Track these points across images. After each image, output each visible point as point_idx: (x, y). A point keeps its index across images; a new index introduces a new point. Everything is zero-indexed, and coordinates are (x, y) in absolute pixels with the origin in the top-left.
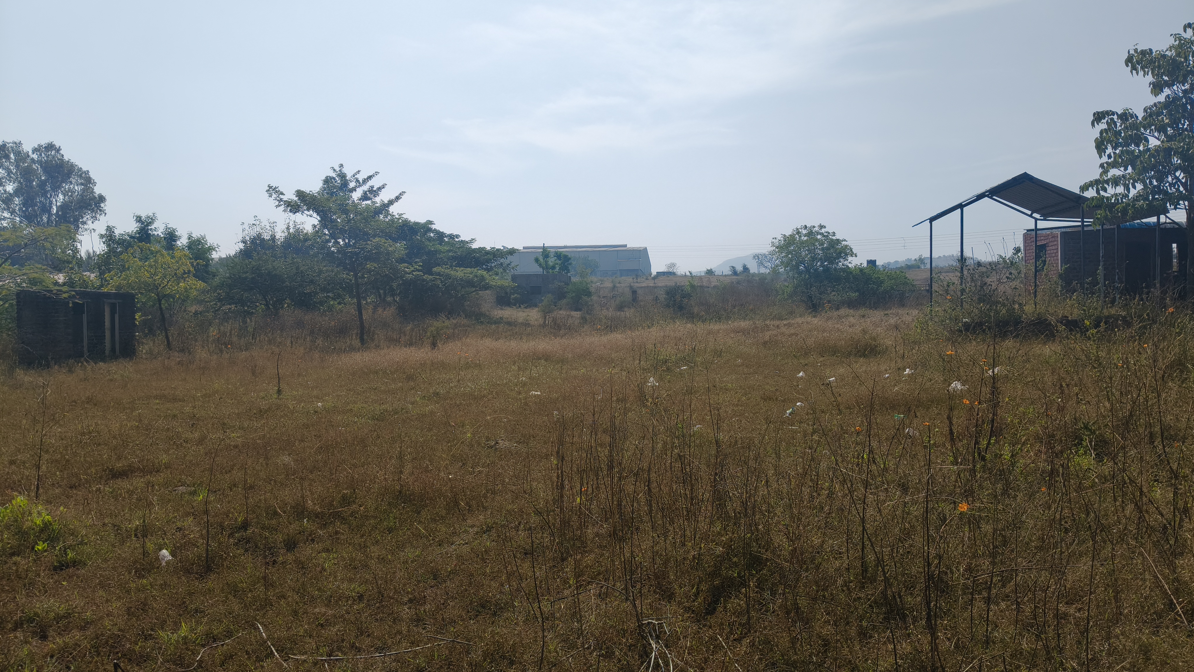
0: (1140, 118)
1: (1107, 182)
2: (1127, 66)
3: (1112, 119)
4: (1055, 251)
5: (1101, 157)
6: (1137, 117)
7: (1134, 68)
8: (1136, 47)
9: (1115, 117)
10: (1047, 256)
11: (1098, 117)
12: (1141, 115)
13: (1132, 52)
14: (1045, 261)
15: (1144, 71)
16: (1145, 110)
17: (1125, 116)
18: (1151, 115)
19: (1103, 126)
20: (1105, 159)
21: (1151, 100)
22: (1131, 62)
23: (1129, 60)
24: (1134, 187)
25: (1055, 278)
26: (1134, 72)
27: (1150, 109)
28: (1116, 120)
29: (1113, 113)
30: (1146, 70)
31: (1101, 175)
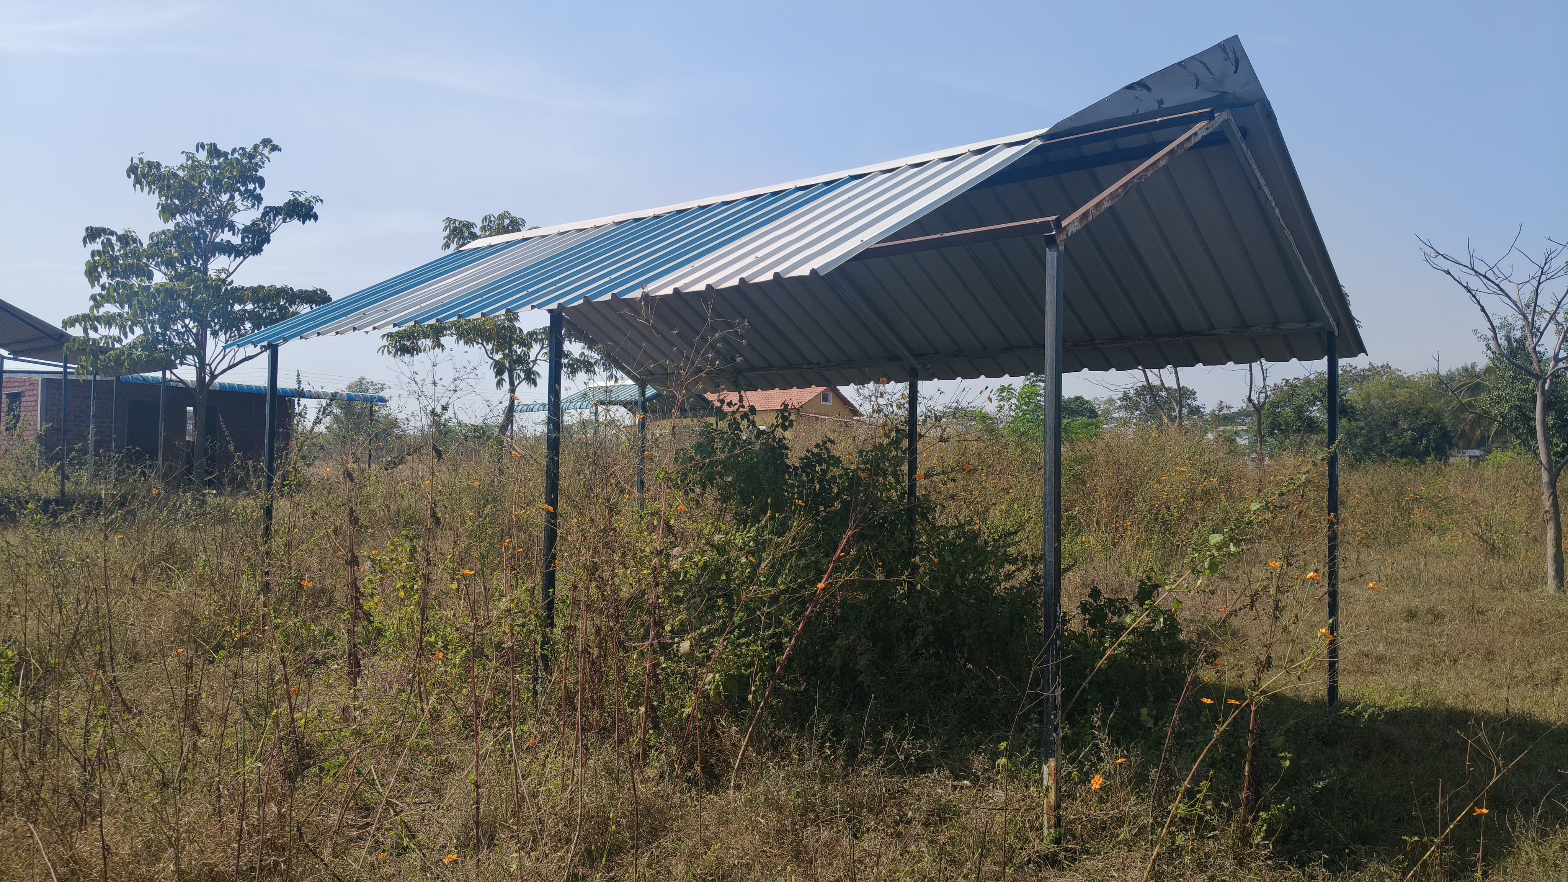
0: (145, 246)
1: (98, 319)
2: (129, 177)
3: (109, 240)
4: (33, 404)
5: (93, 286)
6: (141, 244)
7: (138, 181)
8: (141, 156)
9: (114, 239)
10: (22, 409)
11: (93, 234)
12: (146, 243)
13: (136, 161)
14: (19, 416)
15: (150, 188)
16: (151, 237)
17: (126, 239)
18: (157, 244)
19: (97, 246)
20: (97, 290)
21: (159, 225)
22: (135, 174)
23: (132, 170)
24: (132, 332)
25: (32, 441)
26: (138, 186)
27: (157, 236)
28: (114, 242)
29: (112, 233)
30: (153, 187)
31: (91, 308)
